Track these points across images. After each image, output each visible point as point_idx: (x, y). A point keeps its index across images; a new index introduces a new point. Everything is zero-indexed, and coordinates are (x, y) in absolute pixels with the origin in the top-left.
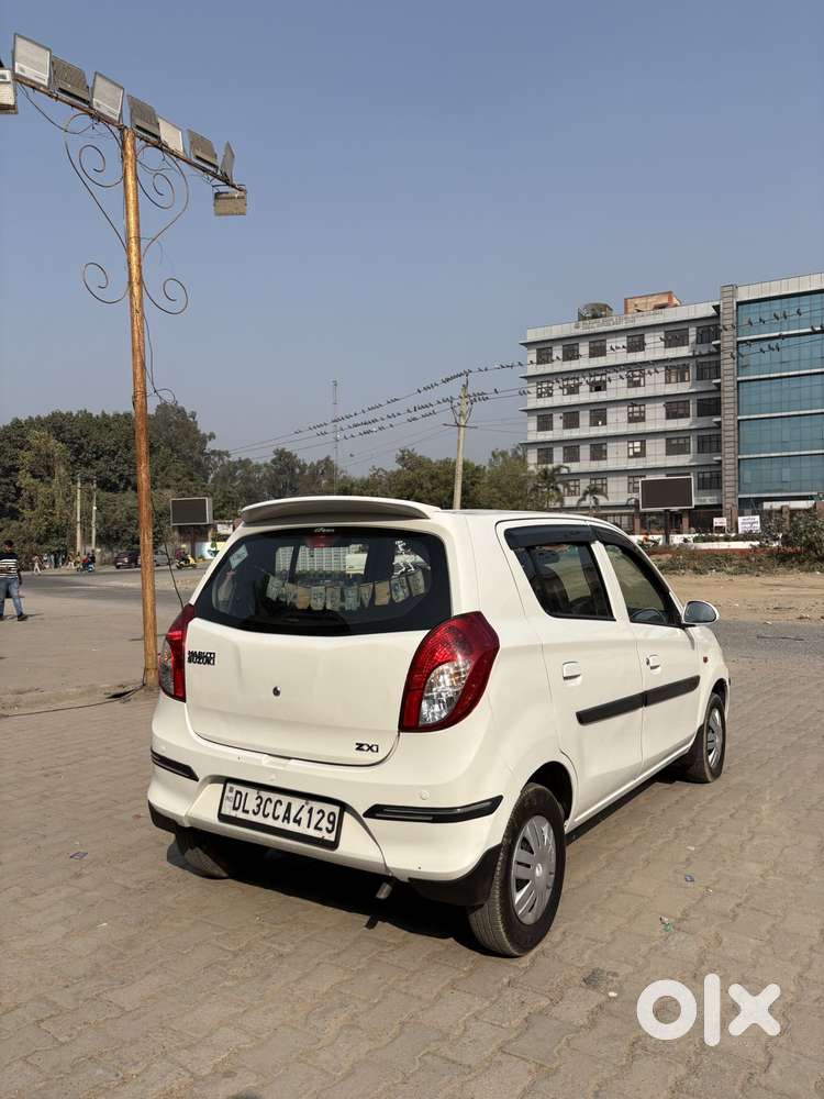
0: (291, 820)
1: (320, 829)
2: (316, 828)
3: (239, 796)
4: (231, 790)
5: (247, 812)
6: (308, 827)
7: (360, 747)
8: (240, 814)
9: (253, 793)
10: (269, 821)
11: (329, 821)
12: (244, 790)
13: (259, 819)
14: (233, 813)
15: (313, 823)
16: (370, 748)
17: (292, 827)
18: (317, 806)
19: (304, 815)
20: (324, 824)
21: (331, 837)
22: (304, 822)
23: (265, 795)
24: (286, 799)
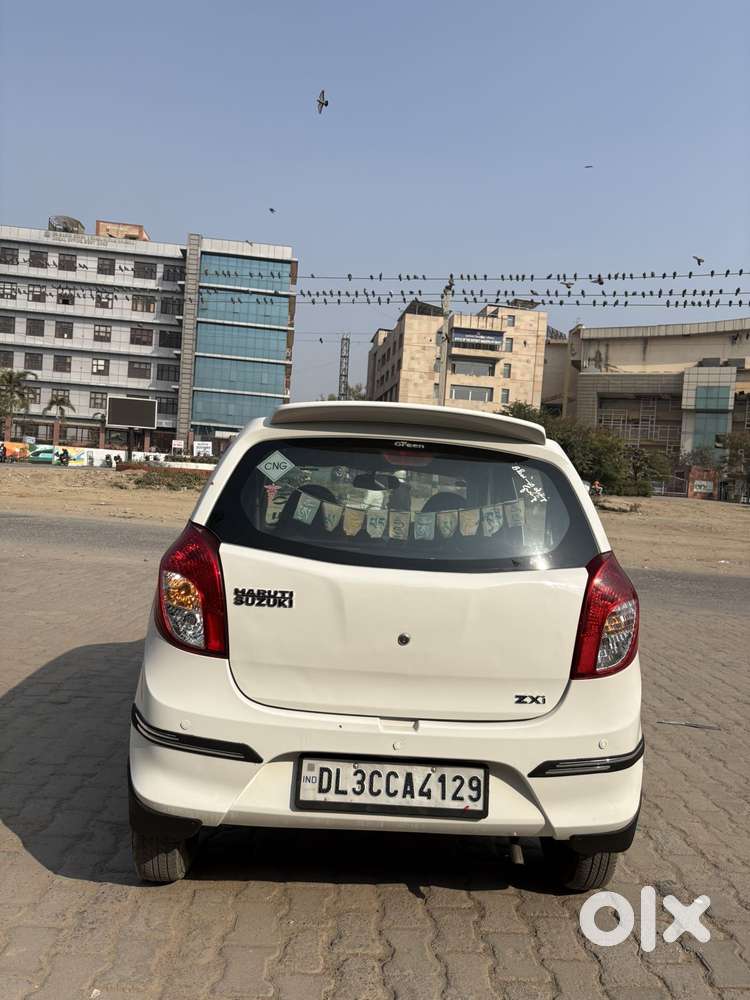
0: (416, 793)
1: (461, 799)
2: (455, 798)
3: (326, 774)
4: (311, 768)
5: (345, 793)
6: (443, 798)
7: (521, 700)
8: (332, 797)
9: (347, 770)
10: (383, 800)
11: (472, 788)
12: (332, 766)
13: (366, 798)
14: (321, 797)
15: (449, 794)
16: (534, 700)
17: (419, 801)
18: (450, 772)
19: (434, 786)
20: (466, 792)
21: (478, 806)
22: (436, 792)
23: (368, 768)
24: (401, 770)
